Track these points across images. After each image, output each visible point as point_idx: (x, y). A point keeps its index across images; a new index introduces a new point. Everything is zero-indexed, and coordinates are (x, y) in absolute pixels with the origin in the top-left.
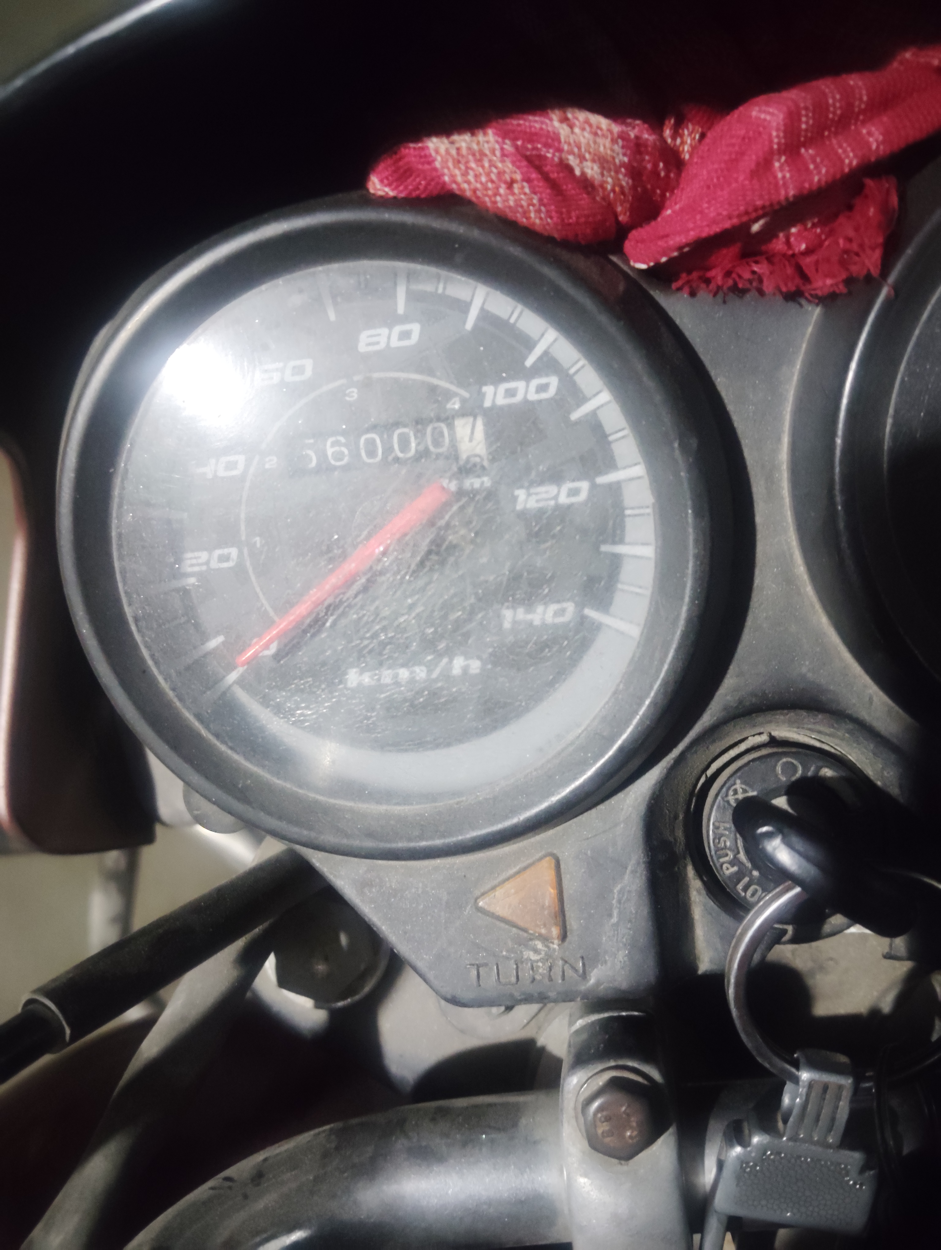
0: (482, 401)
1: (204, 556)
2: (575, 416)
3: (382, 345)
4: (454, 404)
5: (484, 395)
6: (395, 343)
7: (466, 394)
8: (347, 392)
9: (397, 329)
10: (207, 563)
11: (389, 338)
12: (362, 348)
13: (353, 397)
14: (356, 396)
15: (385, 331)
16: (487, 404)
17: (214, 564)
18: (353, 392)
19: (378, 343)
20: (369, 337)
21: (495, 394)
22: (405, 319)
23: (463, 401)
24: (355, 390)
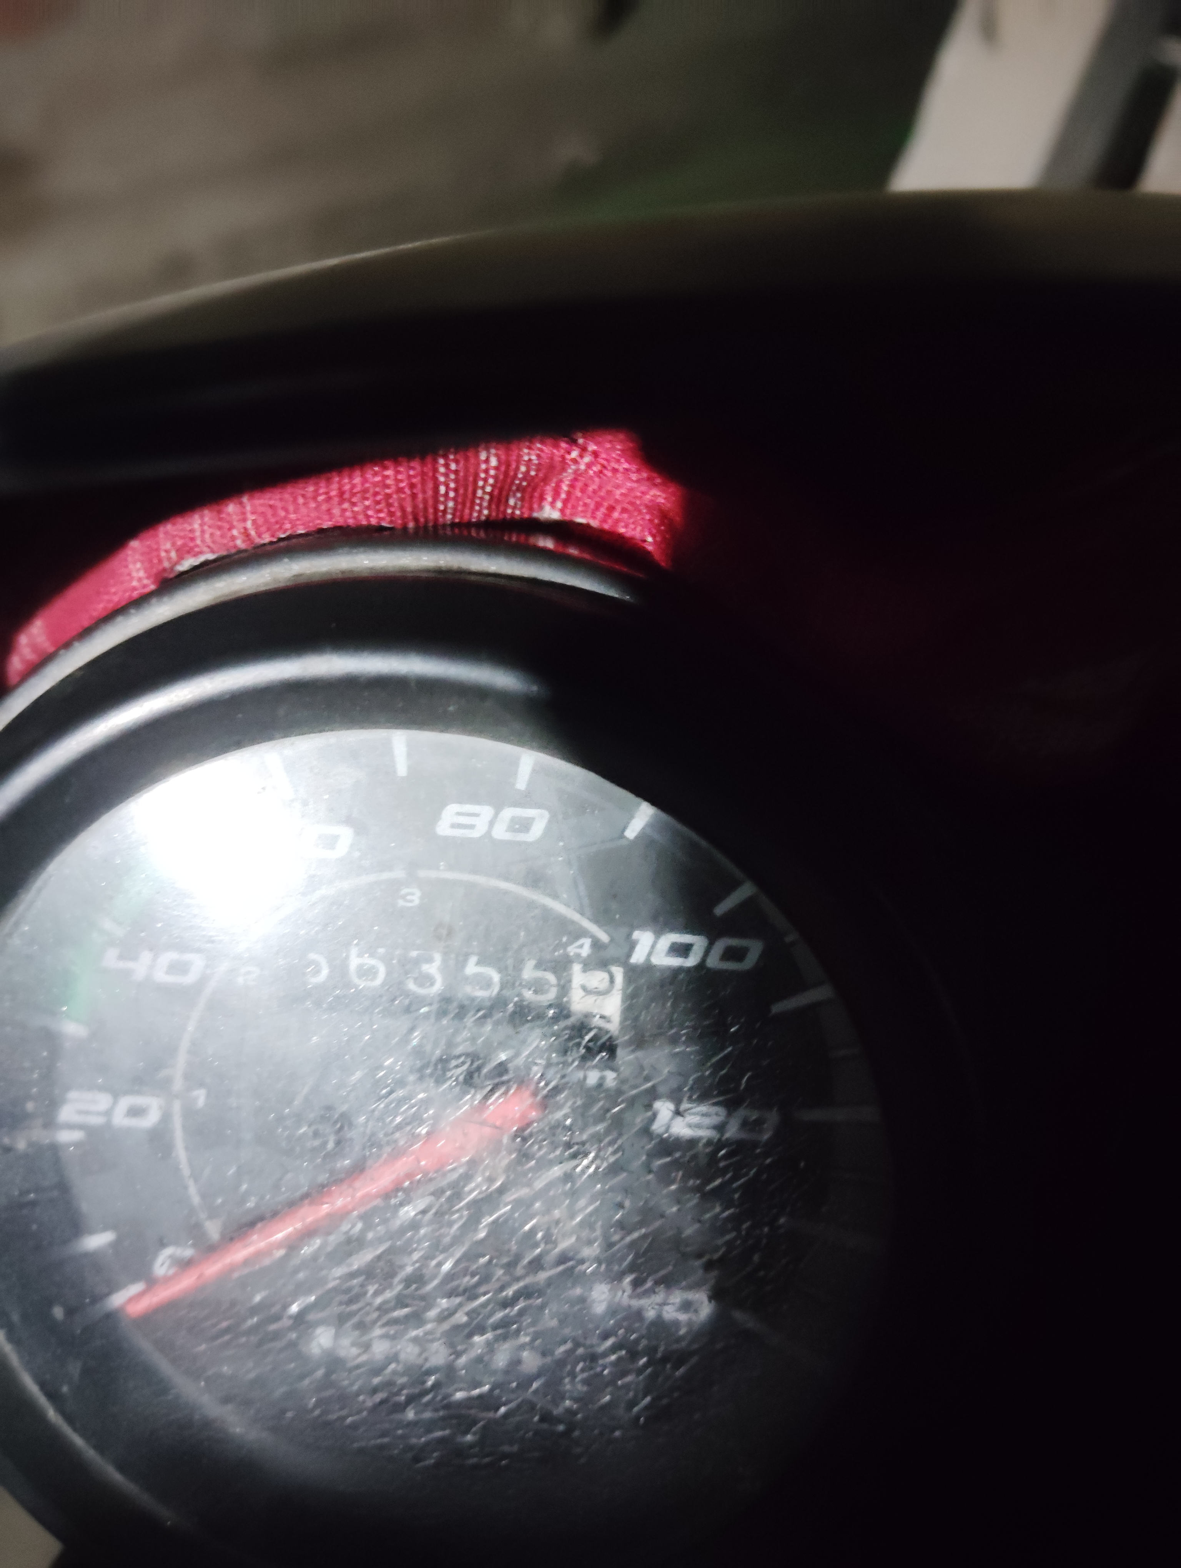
0: (629, 955)
1: (103, 1101)
2: (777, 1008)
3: (476, 834)
4: (581, 946)
5: (632, 946)
6: (500, 832)
7: (604, 937)
8: (404, 891)
9: (508, 813)
10: (108, 1113)
11: (492, 823)
12: (443, 828)
13: (411, 901)
14: (417, 902)
15: (486, 812)
16: (638, 957)
17: (120, 1119)
18: (413, 894)
19: (472, 827)
20: (459, 814)
21: (653, 947)
22: (526, 799)
23: (597, 945)
24: (418, 893)
